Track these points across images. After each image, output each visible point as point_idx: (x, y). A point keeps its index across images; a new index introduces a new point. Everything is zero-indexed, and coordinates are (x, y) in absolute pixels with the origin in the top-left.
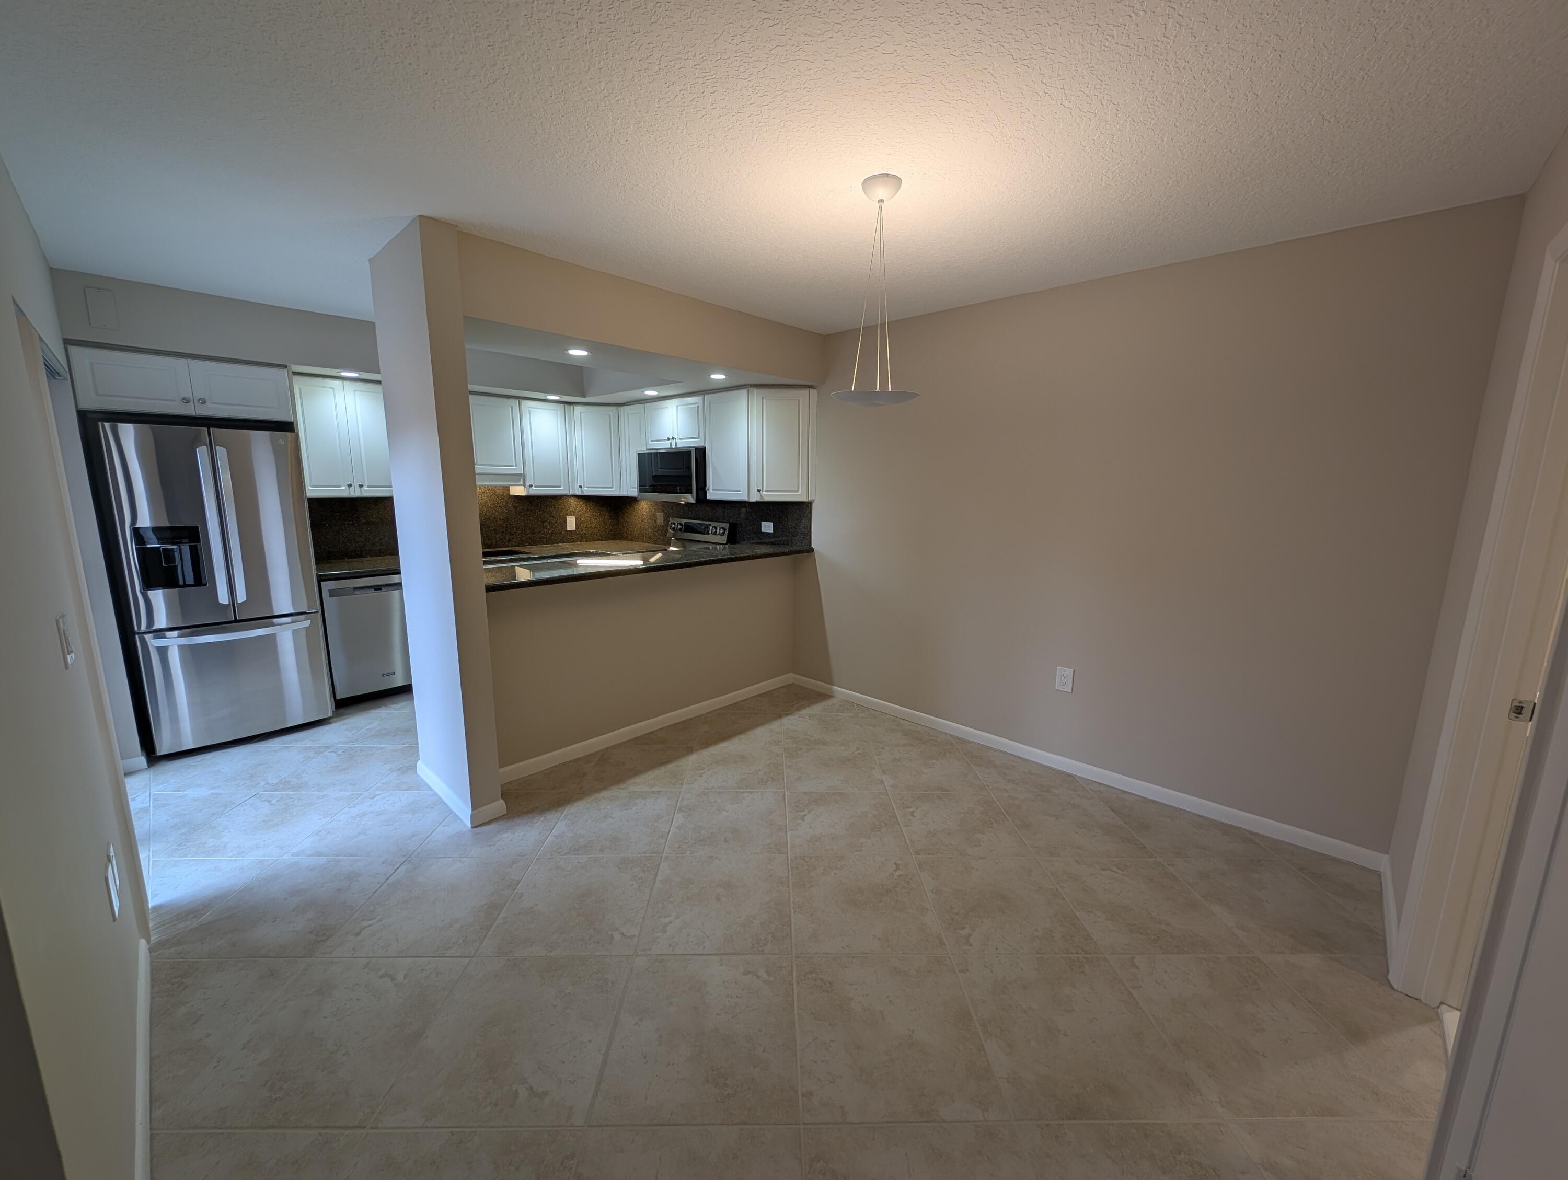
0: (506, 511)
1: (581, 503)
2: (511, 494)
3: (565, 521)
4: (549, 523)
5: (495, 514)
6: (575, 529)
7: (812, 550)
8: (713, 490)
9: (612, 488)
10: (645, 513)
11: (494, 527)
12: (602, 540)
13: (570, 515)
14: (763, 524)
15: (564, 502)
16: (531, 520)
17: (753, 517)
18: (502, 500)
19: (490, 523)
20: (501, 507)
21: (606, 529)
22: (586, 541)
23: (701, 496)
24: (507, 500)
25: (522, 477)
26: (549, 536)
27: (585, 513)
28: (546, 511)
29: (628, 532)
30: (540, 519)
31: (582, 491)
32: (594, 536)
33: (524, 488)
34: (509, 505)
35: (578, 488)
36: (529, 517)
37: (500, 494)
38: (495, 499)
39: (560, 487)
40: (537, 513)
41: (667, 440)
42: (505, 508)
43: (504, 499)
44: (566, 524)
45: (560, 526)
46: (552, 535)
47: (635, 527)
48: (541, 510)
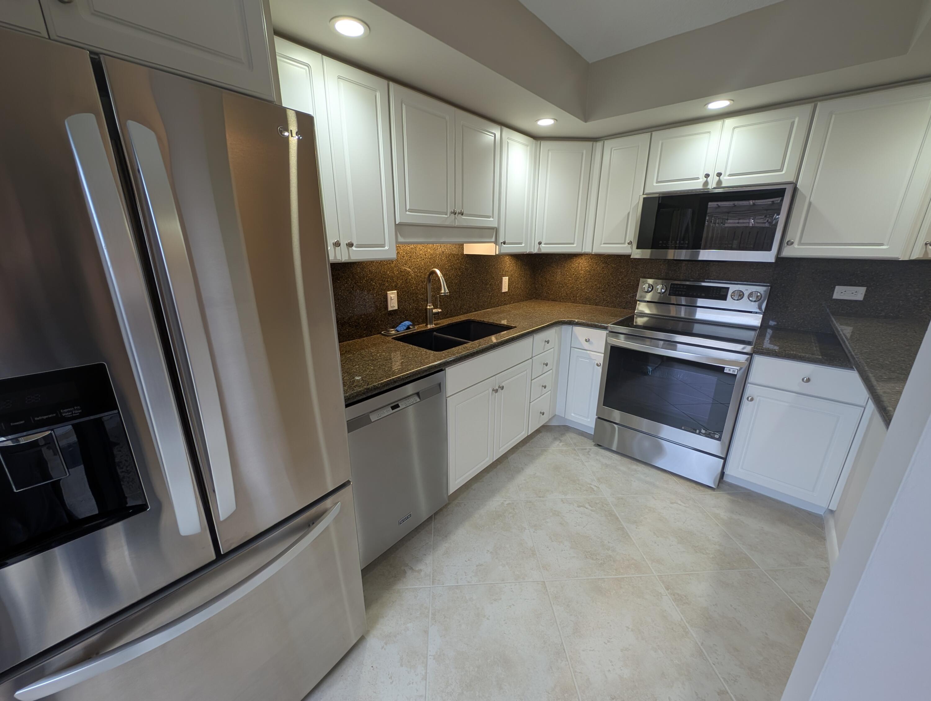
0: (460, 274)
1: (513, 262)
3: (501, 282)
4: (490, 285)
5: (451, 277)
6: (507, 290)
8: (802, 244)
9: (573, 244)
13: (505, 275)
14: (840, 288)
15: (502, 261)
21: (527, 288)
24: (461, 260)
25: (495, 231)
26: (489, 299)
27: (515, 272)
28: (489, 272)
29: (550, 292)
30: (484, 281)
31: (539, 248)
32: (519, 297)
33: (495, 245)
34: (462, 266)
35: (537, 245)
36: (476, 279)
37: (456, 253)
38: (452, 260)
39: (522, 244)
40: (483, 274)
41: (698, 178)
42: (460, 269)
43: (459, 259)
44: (502, 286)
45: (498, 287)
46: (491, 298)
47: (564, 286)
48: (485, 271)
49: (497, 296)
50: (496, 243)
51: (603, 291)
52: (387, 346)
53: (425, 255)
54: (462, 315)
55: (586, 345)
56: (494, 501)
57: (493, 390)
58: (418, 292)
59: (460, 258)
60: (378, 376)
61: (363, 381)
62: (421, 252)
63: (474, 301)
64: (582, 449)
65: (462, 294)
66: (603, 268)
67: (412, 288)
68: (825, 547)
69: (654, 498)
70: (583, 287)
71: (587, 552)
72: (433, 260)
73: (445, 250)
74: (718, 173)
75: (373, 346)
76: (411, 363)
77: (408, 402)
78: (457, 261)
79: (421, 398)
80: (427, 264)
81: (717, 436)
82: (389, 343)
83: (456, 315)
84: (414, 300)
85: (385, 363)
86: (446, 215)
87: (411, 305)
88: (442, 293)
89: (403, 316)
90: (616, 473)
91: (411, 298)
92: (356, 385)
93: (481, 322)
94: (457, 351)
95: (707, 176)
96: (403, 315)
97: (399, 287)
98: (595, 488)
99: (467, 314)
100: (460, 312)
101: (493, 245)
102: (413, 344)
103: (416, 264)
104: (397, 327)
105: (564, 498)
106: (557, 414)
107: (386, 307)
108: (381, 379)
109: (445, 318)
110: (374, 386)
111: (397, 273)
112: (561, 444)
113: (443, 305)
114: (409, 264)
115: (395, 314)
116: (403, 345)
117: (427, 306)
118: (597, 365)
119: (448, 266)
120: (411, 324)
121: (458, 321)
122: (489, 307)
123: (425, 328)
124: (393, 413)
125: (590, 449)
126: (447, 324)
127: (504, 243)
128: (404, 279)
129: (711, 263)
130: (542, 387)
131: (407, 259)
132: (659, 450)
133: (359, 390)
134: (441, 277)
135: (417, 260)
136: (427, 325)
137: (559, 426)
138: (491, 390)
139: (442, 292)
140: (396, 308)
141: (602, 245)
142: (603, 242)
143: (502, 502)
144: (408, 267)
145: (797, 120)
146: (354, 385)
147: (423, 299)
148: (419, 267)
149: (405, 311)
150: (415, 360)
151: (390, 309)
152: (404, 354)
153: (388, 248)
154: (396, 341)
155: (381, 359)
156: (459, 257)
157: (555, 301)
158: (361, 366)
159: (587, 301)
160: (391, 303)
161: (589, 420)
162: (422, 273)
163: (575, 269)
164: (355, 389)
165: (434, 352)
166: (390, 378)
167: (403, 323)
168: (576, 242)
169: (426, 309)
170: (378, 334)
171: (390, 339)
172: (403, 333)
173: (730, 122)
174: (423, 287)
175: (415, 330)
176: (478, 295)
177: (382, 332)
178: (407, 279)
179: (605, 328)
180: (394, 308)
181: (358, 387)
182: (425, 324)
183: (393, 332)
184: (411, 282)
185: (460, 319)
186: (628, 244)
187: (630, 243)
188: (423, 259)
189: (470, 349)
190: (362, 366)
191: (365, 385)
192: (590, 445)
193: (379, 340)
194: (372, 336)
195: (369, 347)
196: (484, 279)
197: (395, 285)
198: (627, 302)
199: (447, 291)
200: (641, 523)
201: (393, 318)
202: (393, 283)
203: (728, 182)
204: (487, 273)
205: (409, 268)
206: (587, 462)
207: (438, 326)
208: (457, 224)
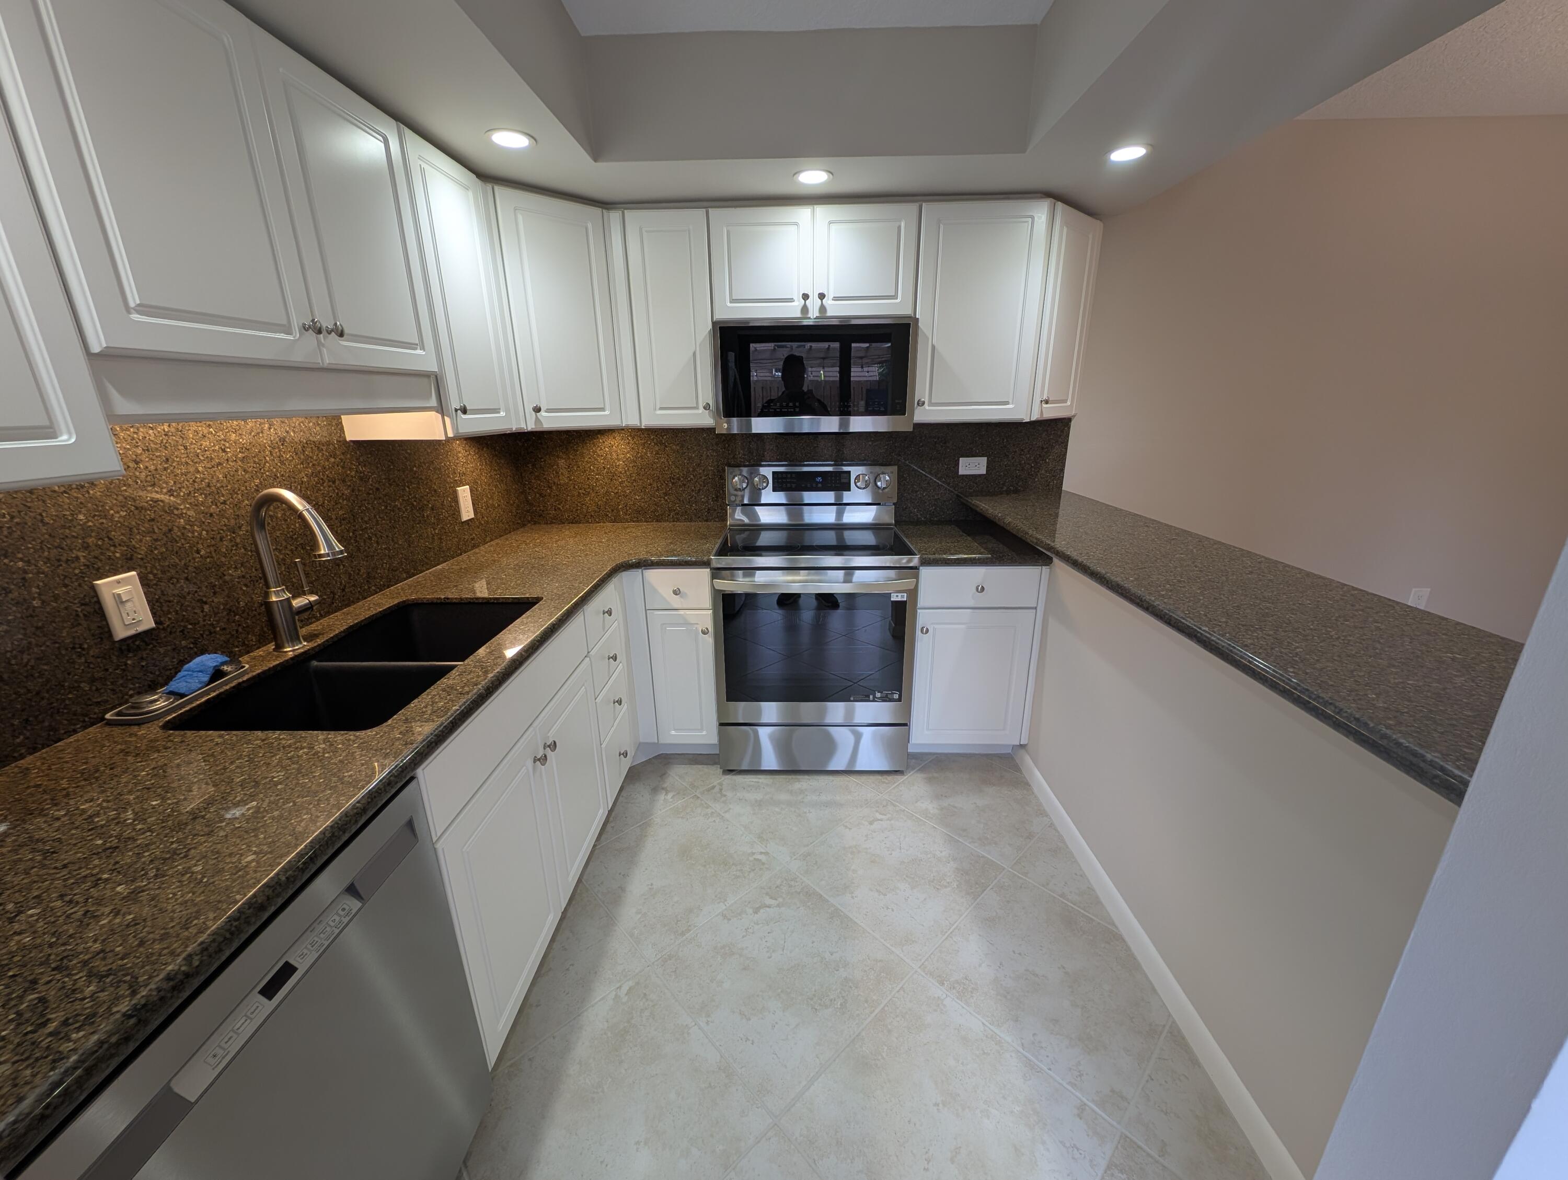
1: (472, 452)
2: (347, 438)
3: (457, 499)
4: (432, 509)
6: (473, 515)
8: (933, 404)
9: (603, 409)
13: (461, 482)
14: (963, 460)
15: (447, 452)
21: (512, 505)
24: (342, 457)
25: (436, 381)
26: (436, 542)
27: (481, 474)
28: (421, 479)
29: (563, 507)
30: (415, 503)
31: (537, 420)
32: (501, 525)
33: (440, 416)
34: (349, 472)
35: (531, 414)
36: (395, 500)
37: (324, 440)
38: (315, 457)
39: (499, 413)
40: (408, 487)
41: (791, 300)
42: (344, 481)
43: (335, 455)
44: (458, 508)
45: (451, 512)
46: (441, 539)
47: (589, 493)
48: (414, 478)
49: (454, 531)
50: (441, 409)
51: (666, 494)
52: (153, 765)
53: (224, 451)
54: (376, 593)
55: (675, 601)
56: (596, 1003)
57: (536, 760)
58: (223, 559)
59: (338, 453)
60: (172, 920)
61: (101, 978)
62: (206, 443)
63: (402, 554)
64: (708, 790)
65: (365, 541)
66: (657, 453)
67: (198, 552)
68: (1036, 797)
69: (846, 827)
70: (628, 491)
71: (812, 999)
72: (255, 462)
73: (287, 432)
74: (819, 294)
75: (83, 783)
76: (295, 804)
77: (322, 935)
78: (332, 460)
79: (364, 897)
80: (237, 478)
81: (896, 696)
82: (159, 751)
83: (360, 597)
84: (215, 586)
85: (178, 841)
86: (289, 332)
87: (206, 603)
88: (321, 556)
89: (183, 643)
90: (777, 809)
91: (201, 582)
92: (65, 1023)
93: (439, 601)
94: (430, 707)
95: (806, 297)
96: (185, 638)
97: (142, 559)
98: (763, 858)
99: (388, 587)
100: (369, 588)
101: (434, 416)
102: (263, 729)
103: (194, 481)
104: (172, 683)
105: (724, 907)
106: (642, 740)
107: (105, 630)
108: (193, 930)
109: (329, 613)
110: (169, 978)
111: (121, 516)
112: (670, 796)
113: (316, 579)
114: (167, 483)
115: (147, 644)
116: (224, 743)
117: (267, 595)
118: (704, 633)
119: (306, 475)
120: (228, 659)
121: (374, 612)
122: (441, 559)
123: (277, 657)
124: (278, 1006)
125: (721, 784)
126: (345, 627)
127: (464, 411)
128: (156, 530)
129: (820, 437)
130: (614, 703)
131: (152, 468)
132: (830, 746)
133: (95, 1037)
134: (307, 510)
135: (197, 469)
136: (279, 647)
137: (649, 761)
138: (530, 762)
139: (322, 552)
140: (148, 623)
141: (659, 412)
142: (658, 407)
143: (613, 995)
144: (165, 490)
145: (903, 225)
146: (52, 1027)
147: (248, 576)
148: (209, 486)
149: (190, 626)
150: (303, 786)
151: (120, 633)
152: (246, 776)
153: (73, 440)
154: (189, 733)
155: (149, 830)
156: (335, 448)
157: (576, 522)
158: (59, 903)
159: (640, 515)
160: (124, 615)
161: (704, 733)
162: (224, 503)
163: (604, 459)
164: (67, 1046)
165: (358, 733)
166: (236, 902)
167: (191, 664)
168: (607, 406)
169: (268, 605)
170: (92, 724)
171: (153, 730)
172: (202, 697)
173: (822, 212)
174: (237, 545)
175: (245, 672)
176: (406, 537)
177: (108, 716)
178: (170, 530)
179: (706, 564)
180: (138, 626)
181: (79, 1029)
182: (272, 646)
183: (161, 704)
184: (190, 535)
185: (379, 605)
186: (705, 408)
187: (707, 407)
188: (219, 464)
189: (467, 689)
190: (62, 896)
191: (117, 999)
192: (714, 775)
193: (106, 751)
194: (60, 740)
195: (67, 795)
196: (415, 497)
197: (122, 555)
198: (709, 509)
199: (338, 547)
200: (853, 883)
201: (142, 658)
202: (112, 548)
203: (837, 310)
204: (418, 483)
205: (172, 495)
206: (726, 812)
207: (319, 641)
208: (328, 360)
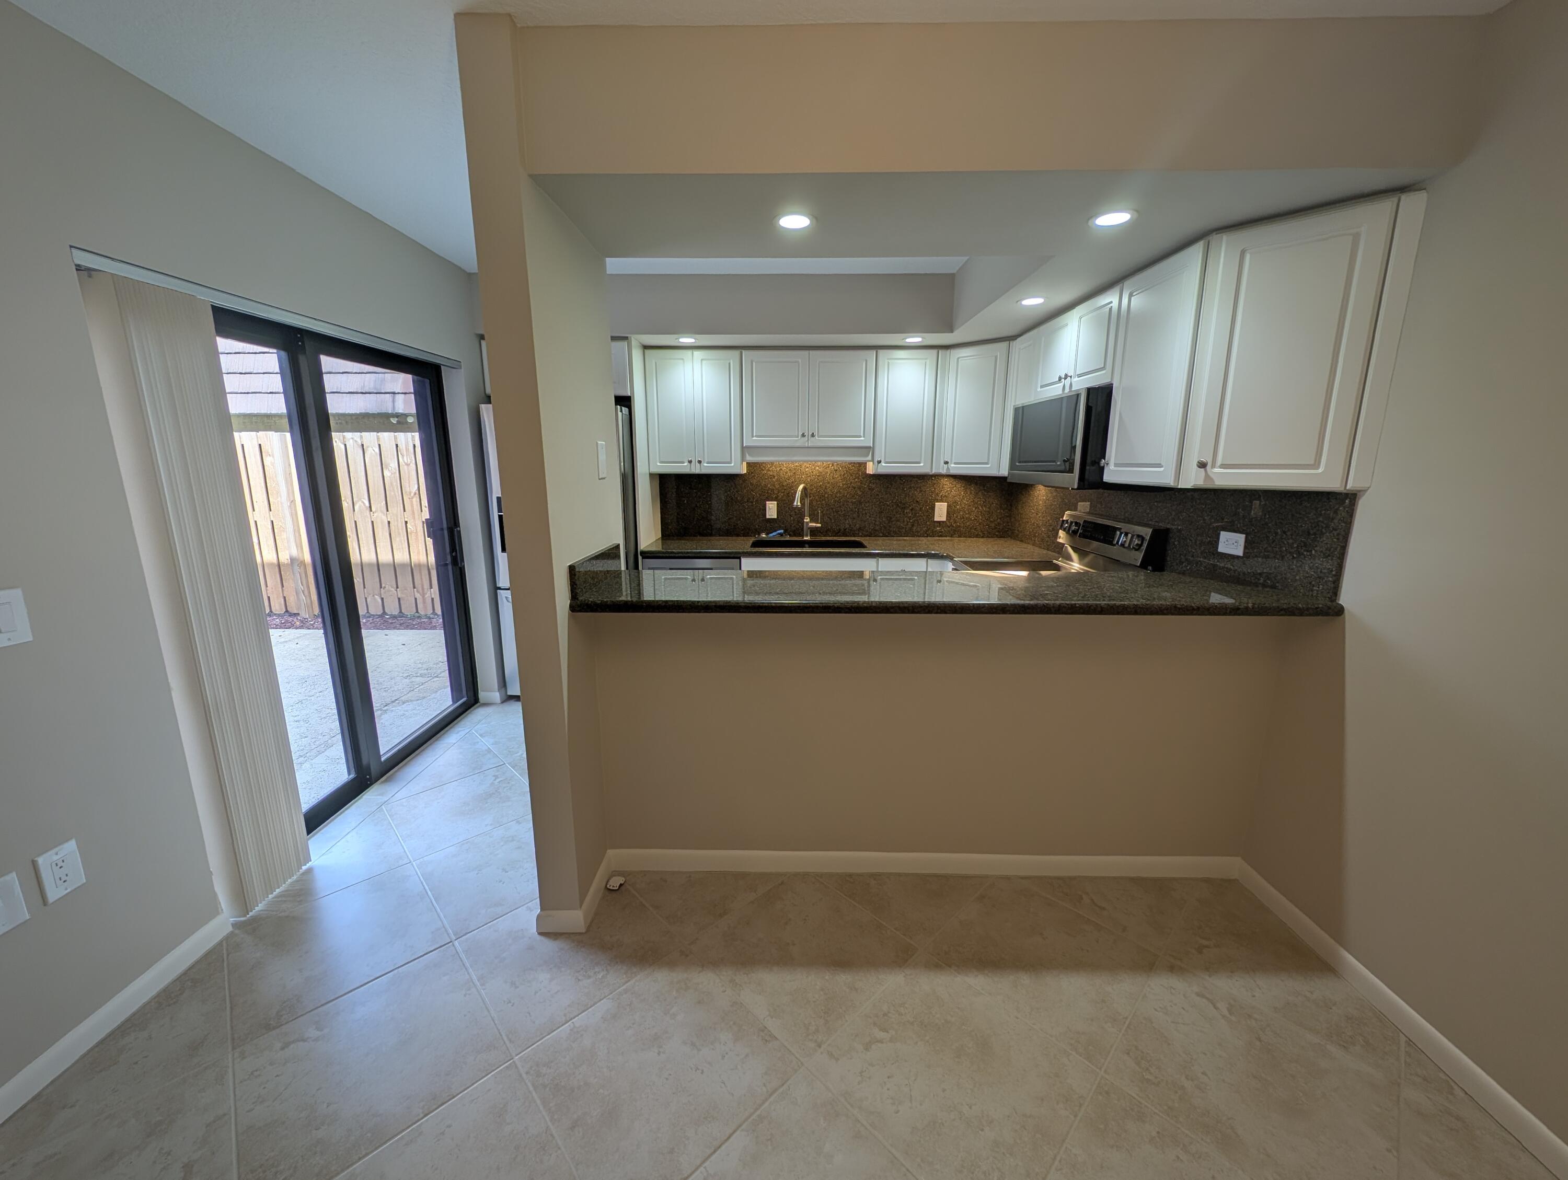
0: (860, 493)
1: (958, 486)
2: (867, 472)
3: (933, 508)
4: (912, 510)
5: (846, 496)
6: (945, 520)
7: (1340, 611)
8: (1116, 465)
9: (987, 463)
10: (1041, 502)
11: (843, 512)
12: (983, 537)
13: (942, 501)
14: (1224, 536)
15: (935, 484)
16: (888, 506)
17: (1204, 520)
18: (856, 480)
19: (840, 507)
20: (855, 488)
21: (991, 522)
22: (960, 536)
23: (1090, 476)
25: (871, 450)
26: (909, 527)
28: (909, 495)
31: (948, 469)
32: (974, 531)
34: (864, 485)
35: (943, 465)
36: (887, 502)
37: (855, 473)
38: (850, 479)
39: (920, 463)
40: (898, 497)
44: (934, 513)
45: (928, 514)
46: (914, 526)
48: (903, 493)
49: (927, 524)
50: (873, 462)
53: (812, 472)
54: (860, 536)
59: (861, 478)
63: (883, 525)
83: (852, 535)
87: (792, 517)
97: (778, 499)
107: (764, 515)
109: (834, 536)
115: (770, 522)
122: (909, 536)
128: (788, 492)
140: (775, 517)
145: (1113, 305)
149: (785, 522)
151: (768, 517)
160: (770, 513)
167: (778, 531)
168: (990, 462)
169: (804, 522)
176: (889, 518)
180: (772, 516)
196: (900, 502)
197: (775, 497)
202: (773, 495)
204: (906, 496)
